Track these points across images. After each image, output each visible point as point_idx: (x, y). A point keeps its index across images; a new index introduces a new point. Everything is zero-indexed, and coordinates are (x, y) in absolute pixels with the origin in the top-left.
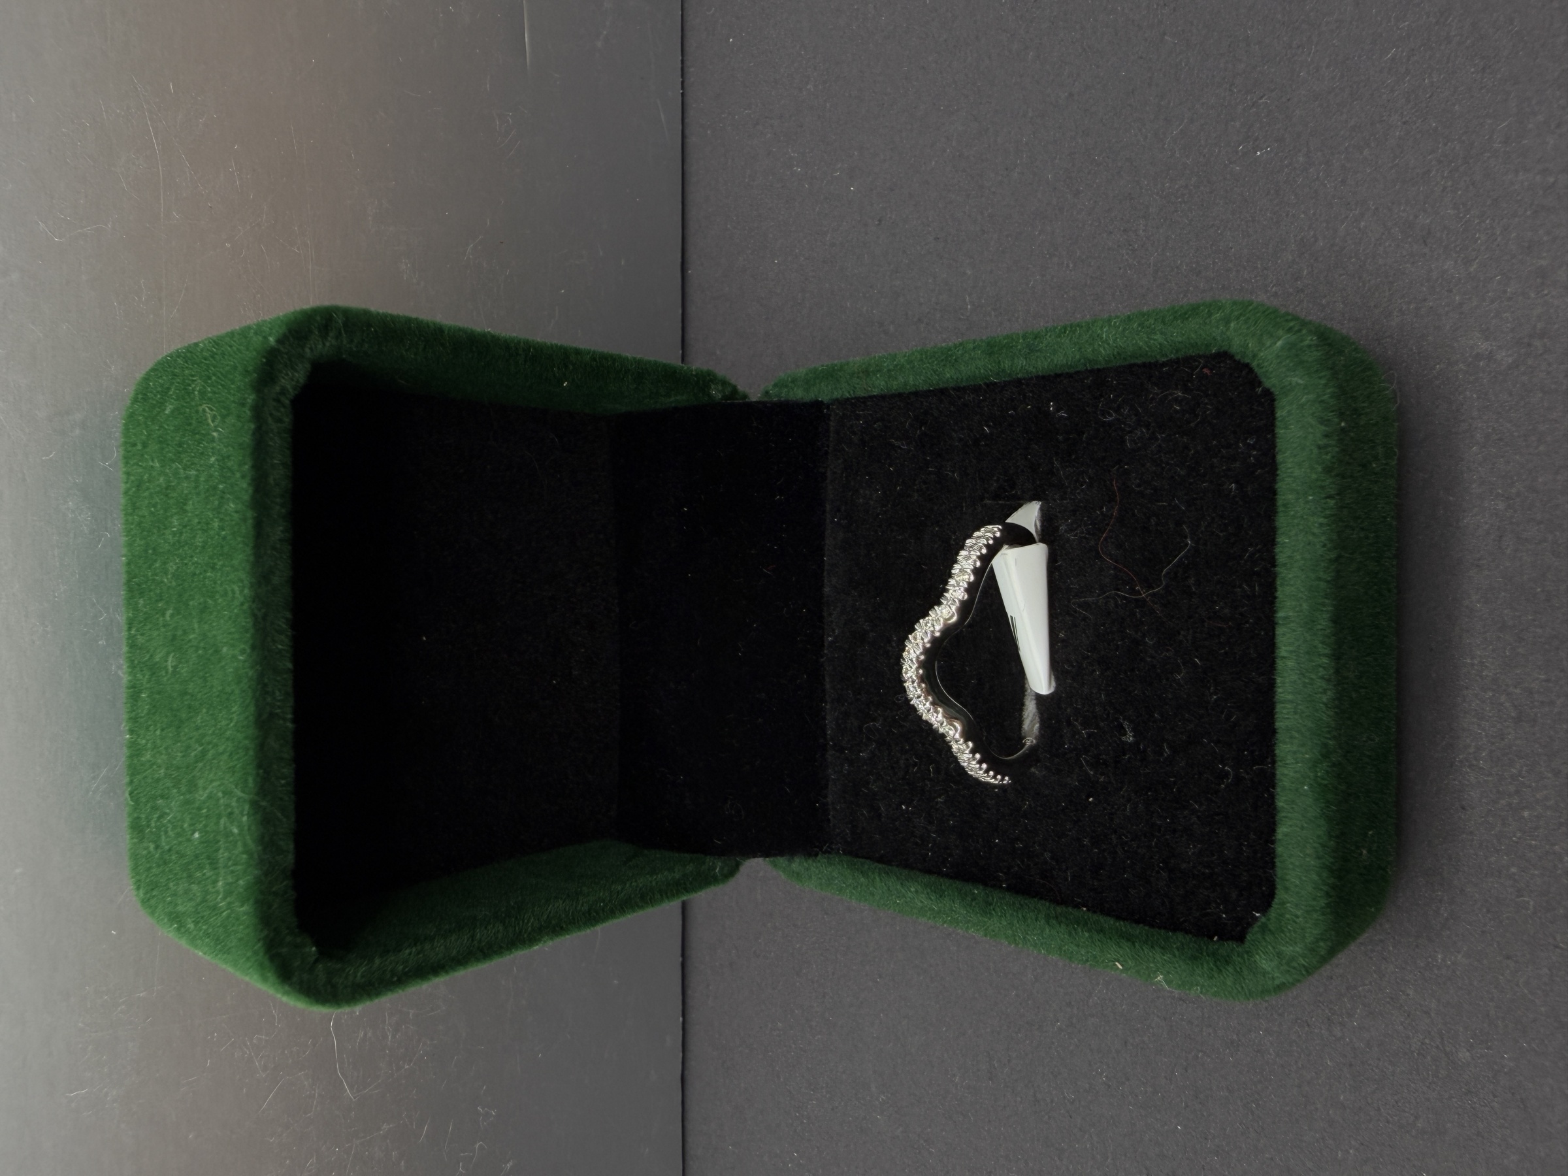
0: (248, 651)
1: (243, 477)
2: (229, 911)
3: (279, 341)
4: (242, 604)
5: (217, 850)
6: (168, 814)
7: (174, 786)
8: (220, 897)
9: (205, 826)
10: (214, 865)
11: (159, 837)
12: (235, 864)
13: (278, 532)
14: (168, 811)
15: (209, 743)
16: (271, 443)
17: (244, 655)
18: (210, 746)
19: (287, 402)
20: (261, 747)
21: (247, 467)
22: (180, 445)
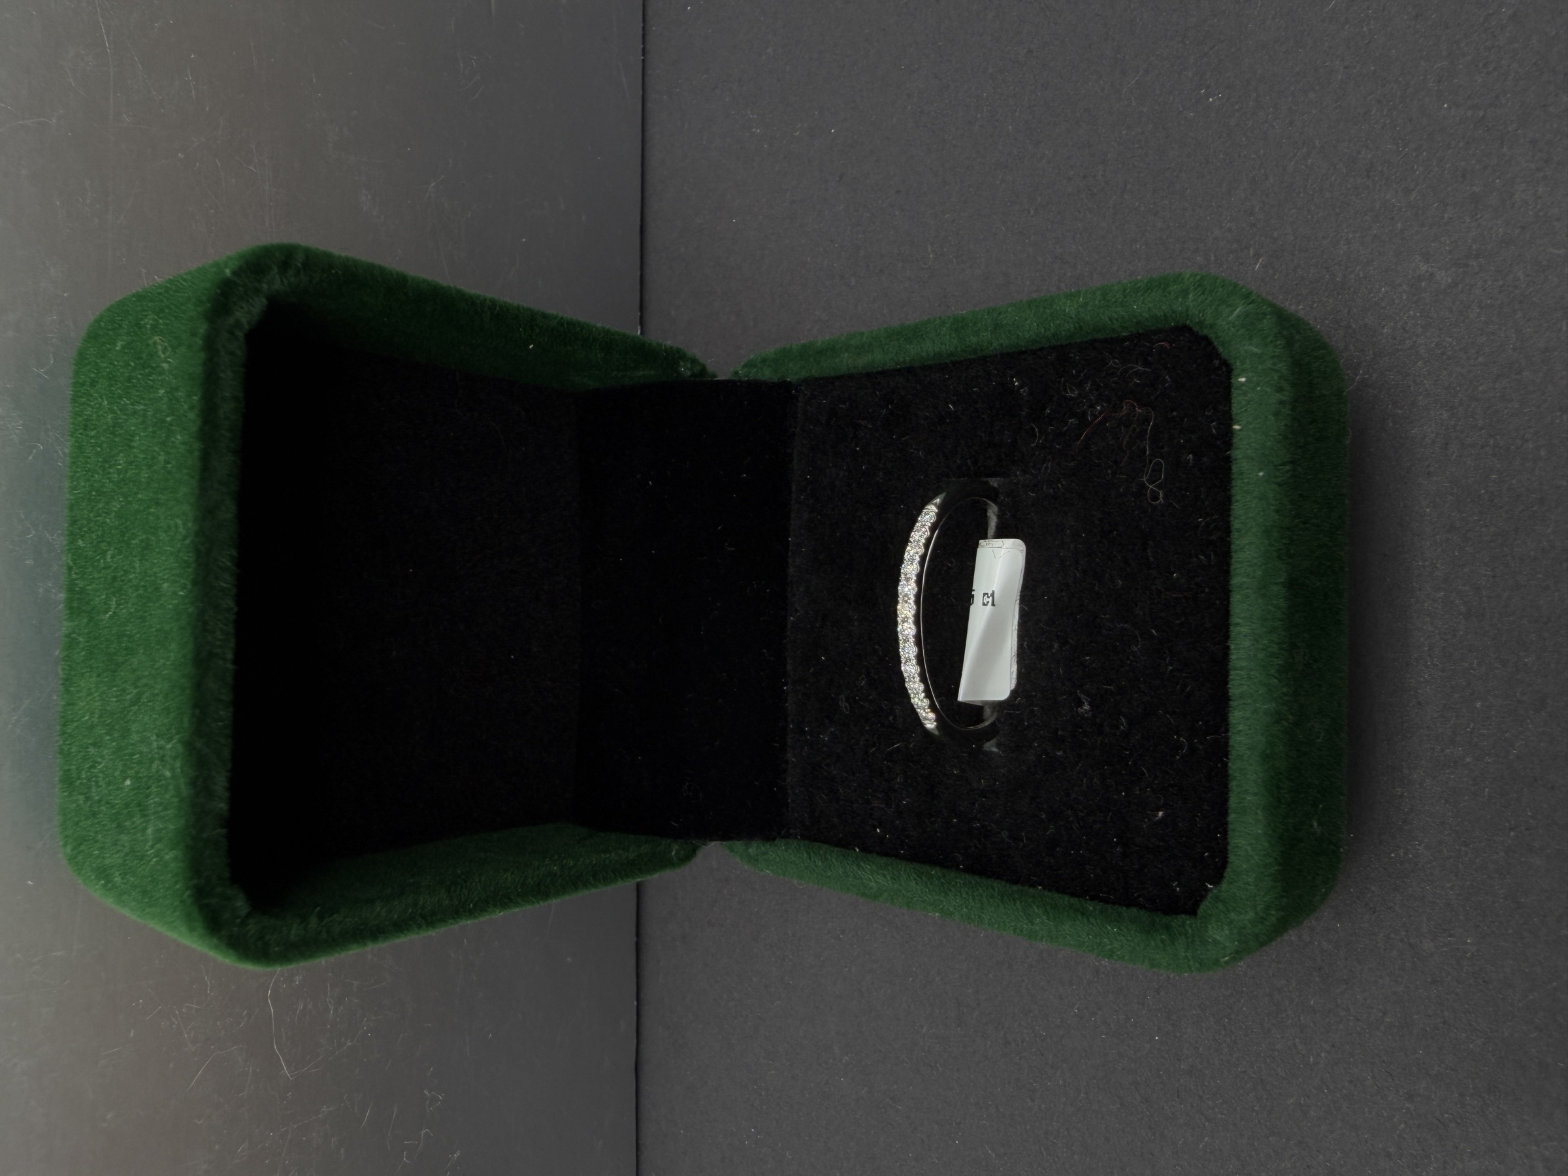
0: (189, 586)
1: (192, 408)
2: (157, 859)
3: (234, 273)
4: (185, 538)
5: (148, 796)
6: (100, 763)
7: (107, 734)
8: (150, 844)
9: (137, 773)
10: (143, 810)
11: (89, 788)
12: (166, 809)
13: (226, 464)
14: (100, 760)
15: (145, 685)
16: (222, 375)
17: (185, 591)
18: (146, 689)
19: (240, 334)
20: (198, 685)
21: (195, 398)
22: (129, 379)
